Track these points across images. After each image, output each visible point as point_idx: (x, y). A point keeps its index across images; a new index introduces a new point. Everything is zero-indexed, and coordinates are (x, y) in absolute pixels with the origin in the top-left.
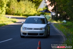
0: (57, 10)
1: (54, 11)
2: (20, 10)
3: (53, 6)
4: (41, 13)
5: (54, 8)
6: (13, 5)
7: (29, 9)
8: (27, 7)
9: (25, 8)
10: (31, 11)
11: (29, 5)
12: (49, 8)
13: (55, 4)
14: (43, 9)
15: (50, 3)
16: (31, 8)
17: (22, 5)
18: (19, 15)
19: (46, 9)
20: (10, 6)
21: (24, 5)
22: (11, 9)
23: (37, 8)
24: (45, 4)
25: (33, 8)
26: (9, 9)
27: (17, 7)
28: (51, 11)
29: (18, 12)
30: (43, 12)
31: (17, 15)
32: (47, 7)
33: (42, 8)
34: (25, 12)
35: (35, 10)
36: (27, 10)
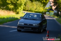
0: (58, 9)
1: (56, 10)
2: (33, 8)
3: (56, 7)
4: (47, 10)
5: (56, 8)
6: (28, 5)
7: (39, 8)
8: (37, 6)
9: (36, 7)
10: (40, 9)
11: (39, 5)
12: (53, 7)
13: (57, 5)
14: (49, 8)
15: (54, 4)
16: (40, 7)
17: (34, 5)
18: (32, 11)
19: (51, 8)
20: (26, 5)
21: (35, 4)
22: (27, 7)
23: (44, 7)
24: (50, 4)
25: (42, 7)
26: (25, 7)
27: (31, 6)
28: (54, 10)
29: (31, 9)
30: (49, 10)
31: (31, 11)
32: (51, 7)
33: (47, 7)
34: (36, 10)
35: (43, 8)
36: (38, 8)
